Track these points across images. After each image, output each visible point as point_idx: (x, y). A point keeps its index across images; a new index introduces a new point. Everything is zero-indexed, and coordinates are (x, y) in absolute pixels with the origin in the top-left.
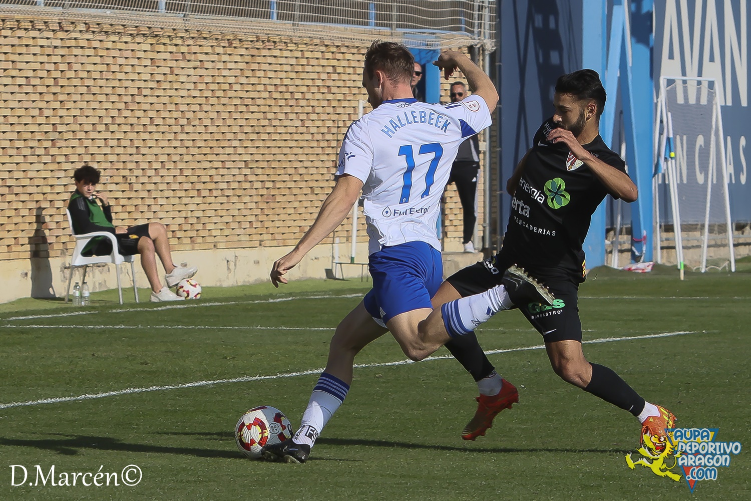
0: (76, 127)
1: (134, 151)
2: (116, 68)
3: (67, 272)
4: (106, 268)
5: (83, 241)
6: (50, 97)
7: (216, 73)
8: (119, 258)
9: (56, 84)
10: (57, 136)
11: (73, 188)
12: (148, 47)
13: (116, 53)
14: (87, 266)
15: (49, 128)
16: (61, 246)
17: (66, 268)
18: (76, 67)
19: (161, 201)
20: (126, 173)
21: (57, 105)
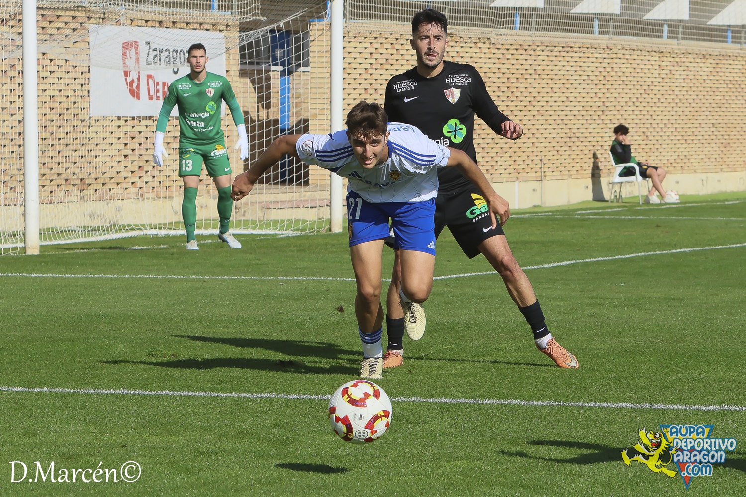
0: (616, 104)
1: (649, 117)
2: (639, 70)
3: (611, 185)
4: (633, 183)
6: (602, 87)
7: (696, 73)
9: (605, 79)
10: (605, 108)
11: (613, 138)
12: (657, 58)
13: (639, 62)
14: (622, 183)
15: (601, 104)
16: (607, 171)
17: (610, 184)
18: (616, 69)
19: (664, 146)
20: (645, 130)
21: (605, 91)
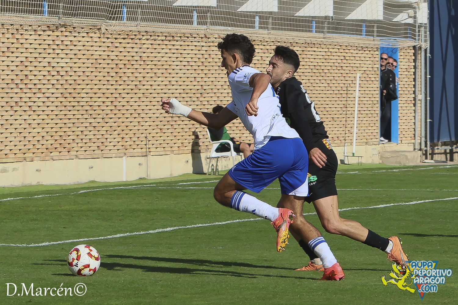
0: (213, 87)
3: (208, 160)
4: (228, 158)
5: (216, 144)
6: (200, 72)
8: (234, 153)
9: (203, 65)
10: (203, 91)
14: (218, 158)
15: (200, 87)
16: (205, 147)
17: (208, 158)
18: (213, 56)
21: (203, 76)
